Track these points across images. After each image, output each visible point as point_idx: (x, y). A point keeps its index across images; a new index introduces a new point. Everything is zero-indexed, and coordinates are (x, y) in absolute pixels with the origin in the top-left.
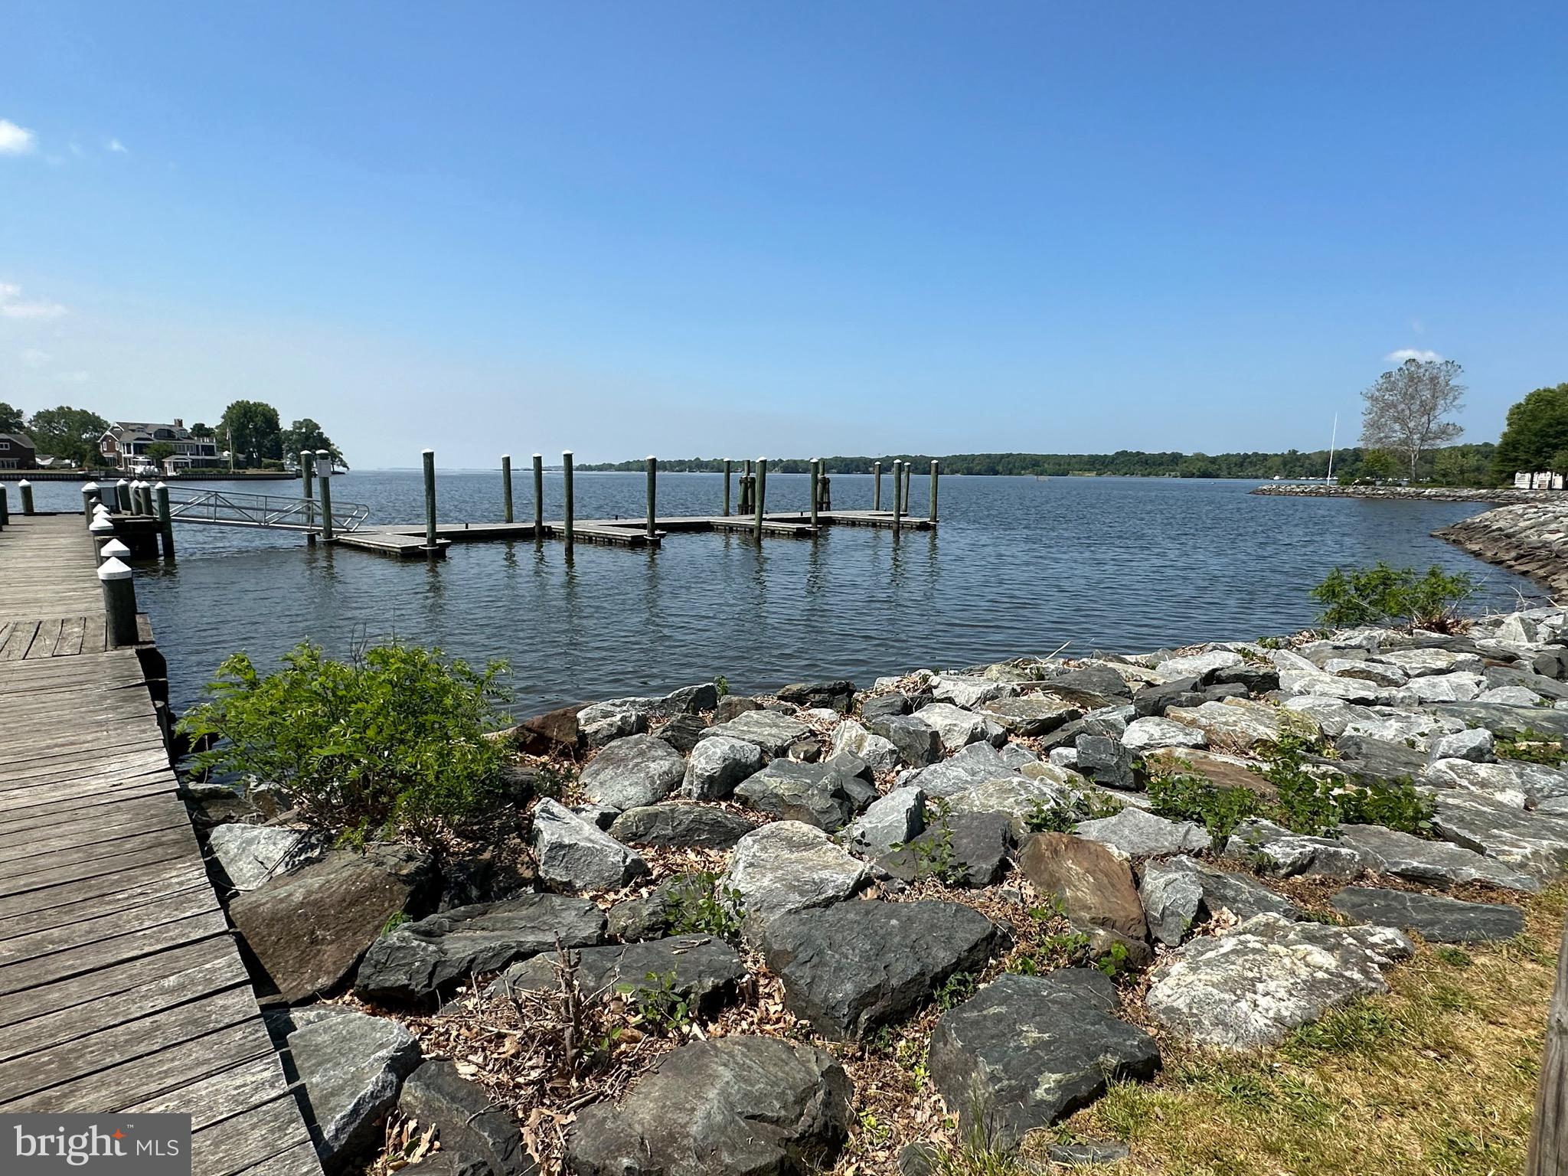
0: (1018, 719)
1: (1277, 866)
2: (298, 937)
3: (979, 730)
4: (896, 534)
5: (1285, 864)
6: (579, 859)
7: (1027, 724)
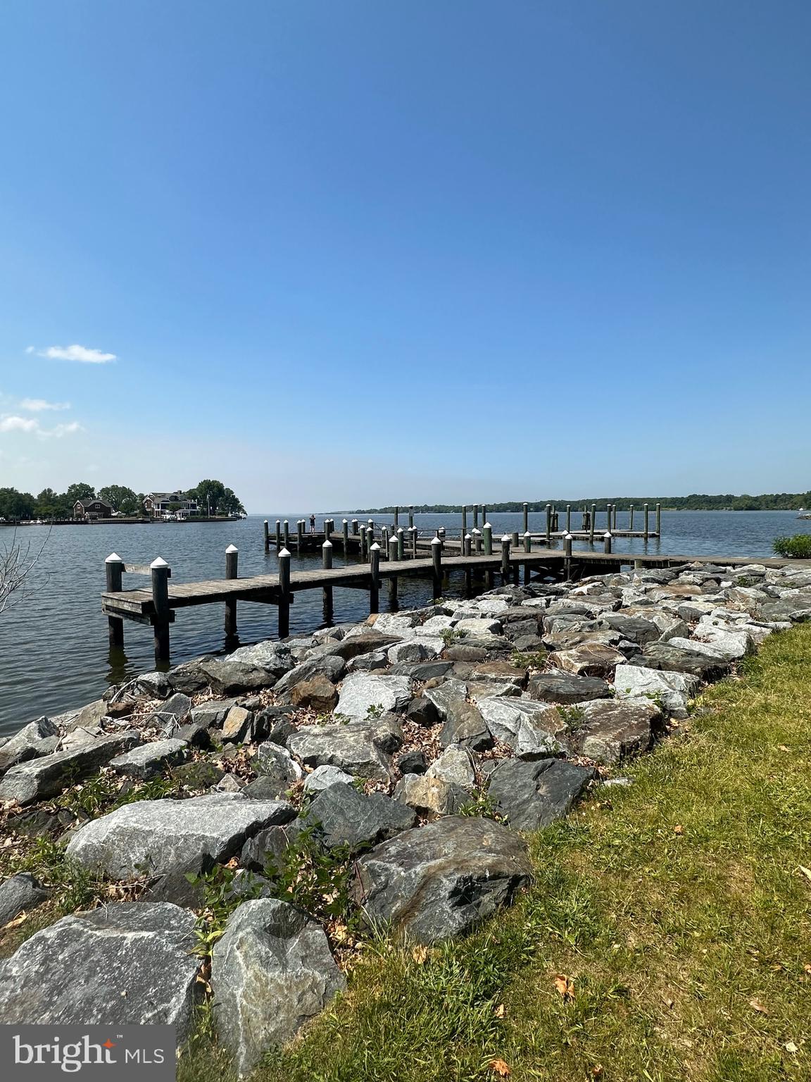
4: (646, 539)
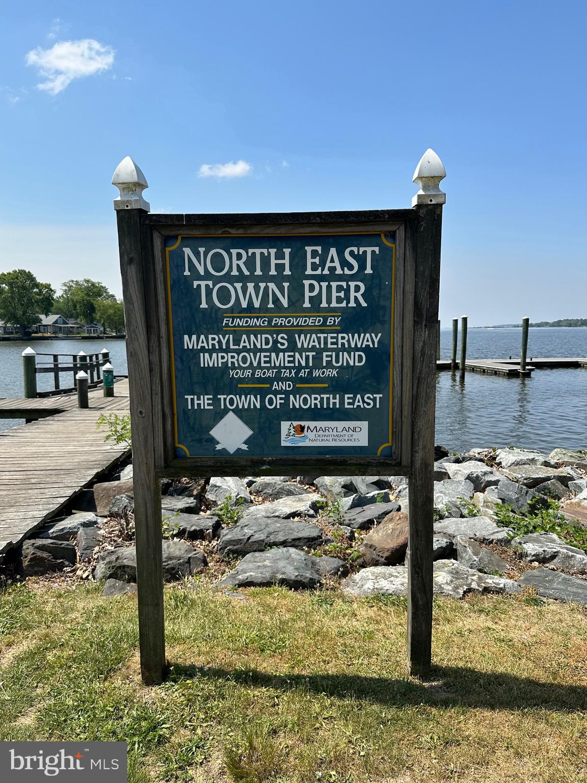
0: (520, 476)
1: (527, 556)
2: (109, 496)
3: (475, 475)
5: (531, 554)
6: (222, 493)
7: (524, 480)
